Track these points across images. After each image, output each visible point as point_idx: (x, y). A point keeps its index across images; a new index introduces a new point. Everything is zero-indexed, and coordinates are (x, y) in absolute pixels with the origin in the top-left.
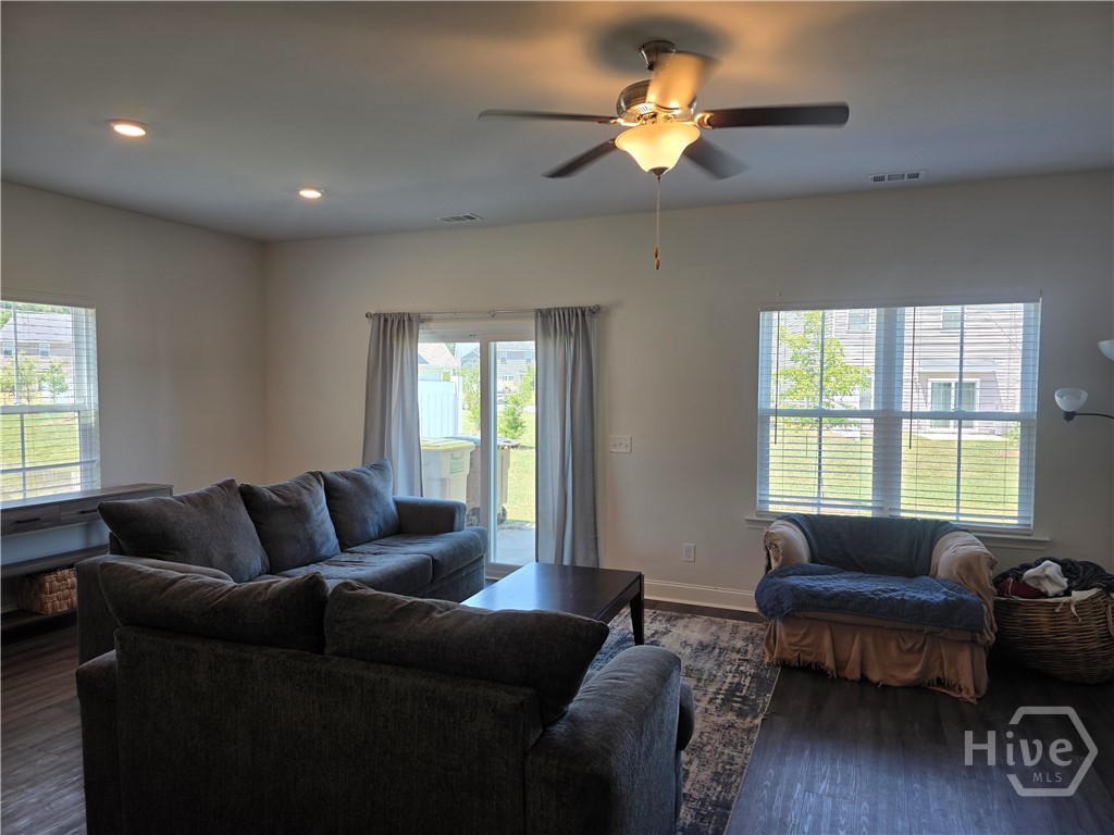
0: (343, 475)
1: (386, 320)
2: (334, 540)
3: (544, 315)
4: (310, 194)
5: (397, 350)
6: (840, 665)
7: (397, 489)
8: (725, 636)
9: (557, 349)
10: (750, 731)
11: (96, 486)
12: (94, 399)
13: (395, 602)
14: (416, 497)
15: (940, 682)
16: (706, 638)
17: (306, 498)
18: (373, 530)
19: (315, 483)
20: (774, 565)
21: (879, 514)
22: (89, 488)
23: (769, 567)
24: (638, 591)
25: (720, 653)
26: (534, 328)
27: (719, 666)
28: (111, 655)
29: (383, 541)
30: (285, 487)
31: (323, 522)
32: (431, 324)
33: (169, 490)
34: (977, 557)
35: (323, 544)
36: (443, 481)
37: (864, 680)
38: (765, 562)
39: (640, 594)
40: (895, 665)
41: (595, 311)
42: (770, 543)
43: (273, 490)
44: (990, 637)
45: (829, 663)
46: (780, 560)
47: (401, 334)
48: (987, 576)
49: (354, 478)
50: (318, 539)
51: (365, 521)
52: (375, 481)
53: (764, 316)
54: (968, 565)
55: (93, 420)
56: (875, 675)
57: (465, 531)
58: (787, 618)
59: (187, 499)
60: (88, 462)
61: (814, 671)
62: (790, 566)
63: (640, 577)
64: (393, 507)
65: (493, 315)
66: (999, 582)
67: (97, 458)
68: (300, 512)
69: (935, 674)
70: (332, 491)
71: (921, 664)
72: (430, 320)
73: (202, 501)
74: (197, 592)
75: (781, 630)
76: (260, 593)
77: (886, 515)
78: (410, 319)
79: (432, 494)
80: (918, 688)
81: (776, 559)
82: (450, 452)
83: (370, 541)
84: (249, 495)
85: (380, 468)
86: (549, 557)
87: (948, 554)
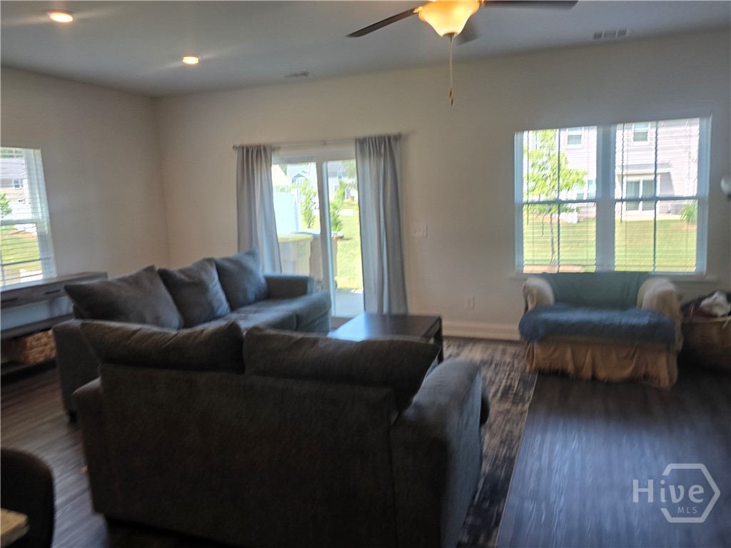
0: (228, 260)
1: (247, 151)
2: (225, 305)
3: (362, 143)
4: (191, 60)
5: (257, 171)
6: (578, 369)
7: (265, 269)
8: (498, 357)
9: (372, 167)
10: (522, 413)
11: (53, 275)
12: (46, 214)
13: (291, 338)
14: (277, 273)
15: (646, 376)
16: (486, 357)
17: (204, 276)
18: (251, 296)
19: (209, 266)
20: (530, 307)
21: (600, 269)
22: (48, 277)
23: (527, 308)
24: (438, 328)
25: (496, 368)
26: (354, 152)
27: (497, 374)
28: (96, 383)
29: (260, 303)
30: (189, 269)
31: (217, 293)
32: (280, 152)
33: (105, 275)
34: (670, 293)
35: (219, 307)
36: (294, 263)
37: (594, 378)
38: (524, 306)
39: (440, 330)
40: (616, 368)
41: (398, 138)
42: (528, 292)
43: (182, 271)
44: (679, 345)
45: (570, 368)
46: (535, 303)
47: (259, 160)
48: (677, 306)
49: (236, 262)
50: (216, 305)
51: (245, 291)
52: (250, 263)
53: (517, 137)
54: (663, 299)
55: (46, 229)
56: (602, 374)
57: (315, 295)
58: (543, 340)
59: (124, 280)
60: (46, 259)
61: (560, 374)
62: (541, 306)
63: (439, 320)
64: (263, 281)
65: (324, 143)
66: (685, 308)
67: (52, 255)
68: (201, 286)
69: (642, 371)
70: (222, 272)
71: (633, 366)
72: (279, 148)
73: (134, 281)
74: (152, 338)
75: (537, 349)
76: (196, 337)
77: (605, 269)
78: (265, 149)
79: (288, 271)
80: (631, 381)
81: (532, 303)
82: (297, 243)
83: (249, 304)
84: (165, 276)
85: (252, 254)
86: (374, 308)
87: (649, 292)
